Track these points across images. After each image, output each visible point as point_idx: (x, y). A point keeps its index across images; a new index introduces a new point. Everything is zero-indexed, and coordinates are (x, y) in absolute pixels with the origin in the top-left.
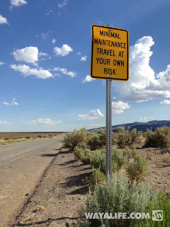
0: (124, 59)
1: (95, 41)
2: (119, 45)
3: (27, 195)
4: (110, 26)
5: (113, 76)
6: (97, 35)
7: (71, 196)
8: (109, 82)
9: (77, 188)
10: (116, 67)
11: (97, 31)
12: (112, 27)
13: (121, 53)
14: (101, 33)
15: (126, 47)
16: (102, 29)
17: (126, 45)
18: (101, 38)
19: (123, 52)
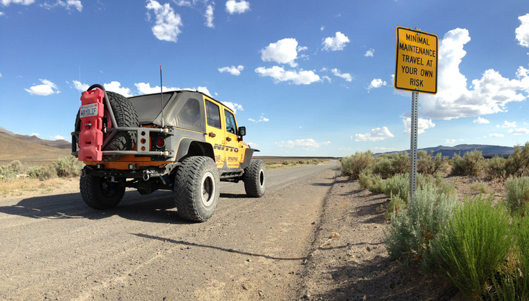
0: (432, 69)
1: (400, 46)
2: (427, 52)
3: (313, 223)
4: (417, 30)
5: (420, 88)
6: (403, 40)
7: (366, 225)
8: (415, 95)
9: (370, 217)
10: (424, 78)
11: (403, 34)
12: (420, 30)
14: (408, 37)
15: (435, 55)
16: (409, 33)
17: (435, 53)
18: (408, 43)
19: (431, 61)
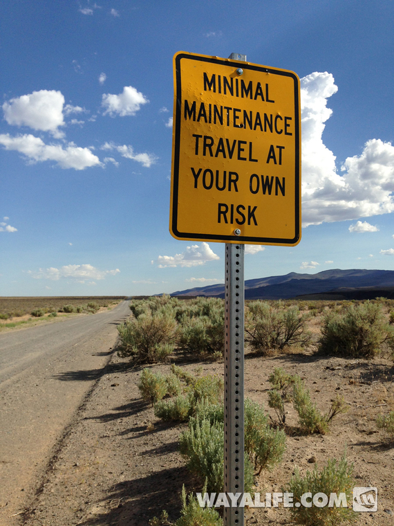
0: (282, 171)
1: (185, 110)
2: (268, 123)
4: (237, 59)
5: (249, 230)
6: (194, 89)
8: (234, 251)
10: (260, 200)
11: (193, 74)
12: (245, 60)
13: (277, 151)
14: (209, 83)
15: (291, 129)
16: (212, 70)
17: (292, 123)
18: (210, 98)
19: (281, 148)
